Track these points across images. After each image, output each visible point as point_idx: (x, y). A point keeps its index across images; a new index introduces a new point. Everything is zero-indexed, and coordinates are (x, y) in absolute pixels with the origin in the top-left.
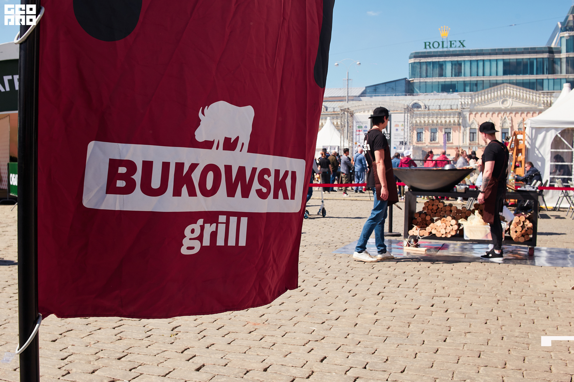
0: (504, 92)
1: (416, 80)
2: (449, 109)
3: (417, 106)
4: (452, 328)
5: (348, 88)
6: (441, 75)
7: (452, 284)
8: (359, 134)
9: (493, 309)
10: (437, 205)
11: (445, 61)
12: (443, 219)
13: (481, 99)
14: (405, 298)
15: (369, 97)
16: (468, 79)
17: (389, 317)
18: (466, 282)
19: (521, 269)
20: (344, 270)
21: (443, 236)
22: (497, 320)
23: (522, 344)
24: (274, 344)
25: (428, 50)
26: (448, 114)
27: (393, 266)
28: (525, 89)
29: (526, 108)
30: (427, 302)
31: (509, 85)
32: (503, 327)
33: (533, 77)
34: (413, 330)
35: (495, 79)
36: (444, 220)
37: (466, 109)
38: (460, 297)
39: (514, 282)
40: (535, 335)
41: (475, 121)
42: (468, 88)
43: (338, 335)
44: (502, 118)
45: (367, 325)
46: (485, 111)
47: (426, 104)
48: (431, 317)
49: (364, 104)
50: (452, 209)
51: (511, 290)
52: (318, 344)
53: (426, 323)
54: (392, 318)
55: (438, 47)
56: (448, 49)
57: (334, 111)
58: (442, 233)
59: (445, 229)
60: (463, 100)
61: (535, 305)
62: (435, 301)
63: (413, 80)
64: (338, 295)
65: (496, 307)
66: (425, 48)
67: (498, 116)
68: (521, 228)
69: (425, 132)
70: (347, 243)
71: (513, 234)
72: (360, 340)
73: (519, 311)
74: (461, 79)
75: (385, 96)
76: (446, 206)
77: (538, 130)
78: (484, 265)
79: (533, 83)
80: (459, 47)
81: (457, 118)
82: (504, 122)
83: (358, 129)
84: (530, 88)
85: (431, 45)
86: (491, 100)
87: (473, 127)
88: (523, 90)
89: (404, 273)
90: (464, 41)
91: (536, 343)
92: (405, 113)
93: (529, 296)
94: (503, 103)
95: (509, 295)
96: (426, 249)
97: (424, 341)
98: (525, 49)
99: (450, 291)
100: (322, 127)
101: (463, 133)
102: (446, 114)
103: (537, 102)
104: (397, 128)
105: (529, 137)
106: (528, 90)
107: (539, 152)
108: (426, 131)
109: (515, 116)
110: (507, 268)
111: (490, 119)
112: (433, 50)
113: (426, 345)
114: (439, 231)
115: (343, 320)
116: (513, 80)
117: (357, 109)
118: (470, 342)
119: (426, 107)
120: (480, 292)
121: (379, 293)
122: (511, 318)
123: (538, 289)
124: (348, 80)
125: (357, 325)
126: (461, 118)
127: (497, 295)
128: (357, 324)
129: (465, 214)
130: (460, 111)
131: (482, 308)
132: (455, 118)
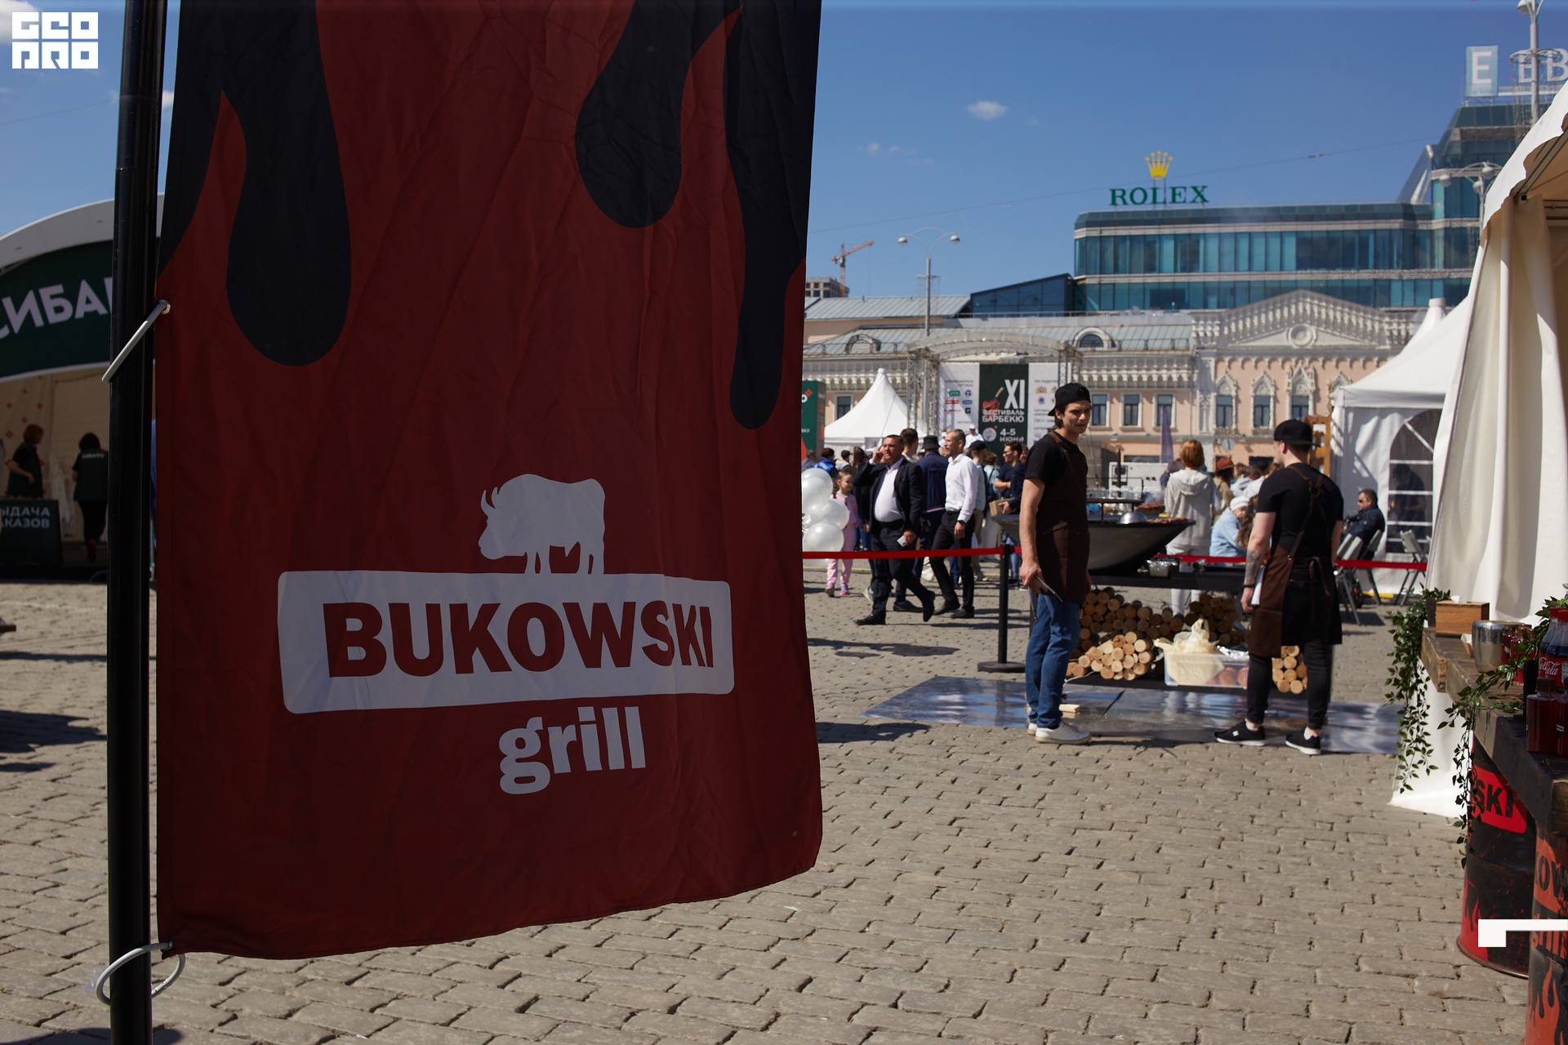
0: (1297, 309)
1: (1091, 280)
2: (1167, 350)
3: (1091, 340)
4: (1106, 907)
5: (929, 298)
6: (1151, 268)
7: (1123, 797)
8: (952, 411)
9: (1207, 860)
10: (1106, 605)
11: (1160, 236)
12: (1116, 638)
13: (1244, 326)
14: (1010, 834)
15: (979, 320)
16: (1211, 278)
17: (967, 881)
18: (1157, 792)
19: (1289, 760)
20: (883, 760)
21: (1118, 677)
22: (1212, 887)
23: (1256, 949)
24: (698, 946)
25: (1121, 208)
26: (1165, 361)
27: (995, 752)
28: (1347, 303)
29: (1349, 348)
30: (1060, 843)
31: (1309, 293)
32: (1221, 907)
33: (1365, 275)
34: (1016, 912)
35: (1276, 278)
36: (1119, 641)
37: (1207, 348)
38: (1135, 831)
39: (1265, 793)
40: (1289, 927)
41: (1228, 379)
42: (1213, 300)
43: (846, 924)
44: (1292, 370)
45: (915, 901)
46: (1253, 355)
47: (1114, 338)
48: (1062, 881)
49: (965, 340)
50: (1141, 614)
51: (1255, 812)
52: (798, 947)
53: (1048, 897)
54: (974, 882)
55: (1143, 202)
56: (1168, 205)
57: (896, 352)
58: (1114, 669)
59: (1122, 661)
60: (1201, 328)
61: (1303, 852)
62: (1081, 840)
63: (1084, 279)
64: (858, 824)
65: (1213, 857)
66: (1114, 203)
67: (1283, 367)
68: (1295, 662)
69: (1112, 402)
70: (897, 689)
71: (1278, 675)
72: (893, 936)
73: (1264, 867)
74: (1196, 278)
75: (1018, 316)
76: (1127, 604)
77: (1361, 415)
78: (1204, 750)
79: (1367, 289)
80: (1194, 202)
81: (1186, 371)
82: (1297, 381)
83: (951, 399)
84: (1358, 302)
85: (1127, 197)
86: (1266, 327)
87: (1225, 391)
88: (1343, 306)
89: (1019, 767)
90: (1204, 187)
91: (1287, 945)
92: (1060, 362)
93: (1294, 828)
94: (1294, 335)
95: (1248, 826)
96: (1076, 706)
97: (1036, 941)
98: (1348, 207)
99: (1115, 816)
100: (868, 389)
101: (1201, 406)
102: (1160, 362)
103: (1376, 334)
104: (1042, 395)
105: (1339, 430)
106: (1354, 305)
107: (1364, 466)
108: (1115, 400)
109: (1323, 367)
110: (1259, 757)
111: (1265, 373)
112: (1131, 208)
113: (1040, 950)
114: (1108, 665)
115: (863, 888)
116: (1318, 281)
117: (949, 350)
118: (1138, 944)
119: (1113, 345)
120: (1183, 818)
121: (952, 819)
122: (1243, 884)
123: (1318, 811)
124: (929, 278)
125: (892, 901)
126: (1196, 371)
127: (1221, 826)
128: (892, 897)
129: (1170, 626)
130: (1194, 354)
131: (1182, 858)
132: (1182, 371)
